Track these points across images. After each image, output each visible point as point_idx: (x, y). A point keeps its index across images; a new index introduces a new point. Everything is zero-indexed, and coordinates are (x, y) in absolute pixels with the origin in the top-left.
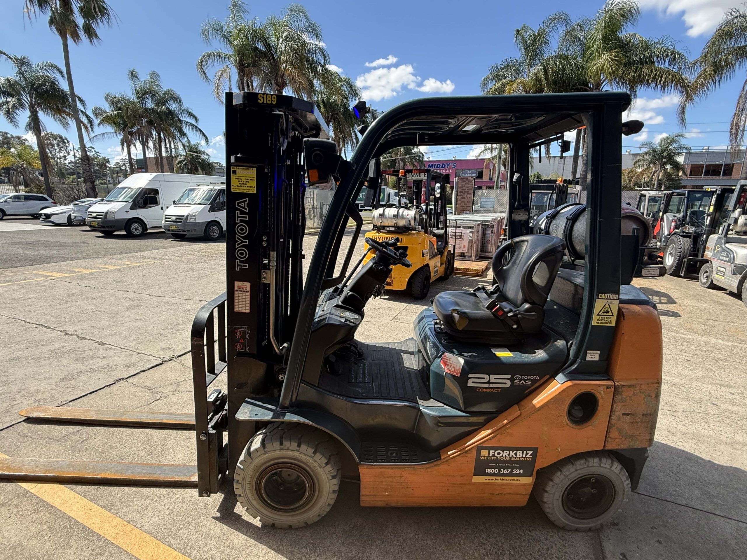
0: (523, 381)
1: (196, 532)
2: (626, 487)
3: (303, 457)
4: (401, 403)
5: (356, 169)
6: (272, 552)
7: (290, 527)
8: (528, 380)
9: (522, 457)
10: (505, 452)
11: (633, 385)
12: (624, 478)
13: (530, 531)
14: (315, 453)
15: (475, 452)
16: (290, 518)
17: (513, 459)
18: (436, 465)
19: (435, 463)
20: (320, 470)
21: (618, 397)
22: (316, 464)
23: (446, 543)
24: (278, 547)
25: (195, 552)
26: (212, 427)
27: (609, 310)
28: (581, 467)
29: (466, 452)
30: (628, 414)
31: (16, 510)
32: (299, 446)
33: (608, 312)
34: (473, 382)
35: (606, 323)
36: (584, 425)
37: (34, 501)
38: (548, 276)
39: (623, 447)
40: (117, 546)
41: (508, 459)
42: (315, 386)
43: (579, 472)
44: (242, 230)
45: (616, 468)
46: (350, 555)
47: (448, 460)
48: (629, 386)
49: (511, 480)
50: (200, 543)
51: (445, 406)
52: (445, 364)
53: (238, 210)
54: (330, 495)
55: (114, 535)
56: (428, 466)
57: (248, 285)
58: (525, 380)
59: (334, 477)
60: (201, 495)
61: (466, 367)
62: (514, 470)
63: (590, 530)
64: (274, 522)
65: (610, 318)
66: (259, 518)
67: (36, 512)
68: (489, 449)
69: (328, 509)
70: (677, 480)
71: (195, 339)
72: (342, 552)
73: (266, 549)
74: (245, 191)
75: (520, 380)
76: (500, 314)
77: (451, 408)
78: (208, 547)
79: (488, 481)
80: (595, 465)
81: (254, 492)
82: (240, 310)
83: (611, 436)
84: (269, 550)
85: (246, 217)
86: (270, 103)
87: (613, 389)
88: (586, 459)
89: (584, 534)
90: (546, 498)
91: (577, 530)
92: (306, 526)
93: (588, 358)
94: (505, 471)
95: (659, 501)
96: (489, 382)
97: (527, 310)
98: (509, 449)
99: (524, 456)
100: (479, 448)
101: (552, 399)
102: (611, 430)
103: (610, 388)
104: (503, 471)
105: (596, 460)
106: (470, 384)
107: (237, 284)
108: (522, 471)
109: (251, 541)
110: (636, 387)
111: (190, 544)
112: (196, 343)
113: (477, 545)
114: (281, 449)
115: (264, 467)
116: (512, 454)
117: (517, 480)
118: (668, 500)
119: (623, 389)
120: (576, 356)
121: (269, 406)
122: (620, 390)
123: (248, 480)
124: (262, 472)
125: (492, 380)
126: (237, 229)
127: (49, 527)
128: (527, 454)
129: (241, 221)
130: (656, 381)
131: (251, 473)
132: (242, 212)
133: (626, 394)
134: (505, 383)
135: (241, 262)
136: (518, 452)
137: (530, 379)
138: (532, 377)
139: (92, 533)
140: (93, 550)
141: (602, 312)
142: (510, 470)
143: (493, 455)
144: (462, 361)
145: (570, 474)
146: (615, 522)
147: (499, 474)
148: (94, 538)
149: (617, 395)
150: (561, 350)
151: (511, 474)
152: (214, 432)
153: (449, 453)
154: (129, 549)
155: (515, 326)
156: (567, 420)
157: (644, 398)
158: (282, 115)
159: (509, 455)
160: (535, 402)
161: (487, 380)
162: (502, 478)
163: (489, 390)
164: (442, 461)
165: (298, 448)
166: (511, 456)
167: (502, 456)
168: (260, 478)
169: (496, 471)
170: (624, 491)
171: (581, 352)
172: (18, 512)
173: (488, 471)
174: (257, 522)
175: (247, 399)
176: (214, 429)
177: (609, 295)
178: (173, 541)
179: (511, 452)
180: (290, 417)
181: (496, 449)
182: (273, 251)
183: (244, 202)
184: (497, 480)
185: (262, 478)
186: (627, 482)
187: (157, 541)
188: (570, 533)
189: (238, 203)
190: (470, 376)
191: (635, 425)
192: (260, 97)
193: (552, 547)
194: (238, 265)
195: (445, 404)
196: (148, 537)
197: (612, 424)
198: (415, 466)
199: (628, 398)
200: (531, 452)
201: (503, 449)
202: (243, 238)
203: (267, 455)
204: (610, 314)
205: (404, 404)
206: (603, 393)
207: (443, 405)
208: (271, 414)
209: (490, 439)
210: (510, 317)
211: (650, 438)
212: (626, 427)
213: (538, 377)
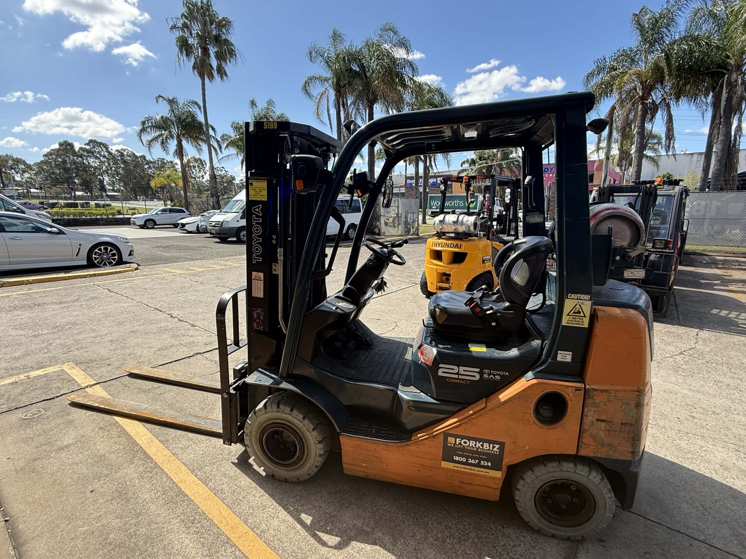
0: (492, 376)
1: (217, 470)
2: (608, 500)
3: (296, 421)
4: (383, 386)
5: (336, 178)
6: (267, 495)
7: (286, 481)
8: (497, 375)
9: (489, 449)
10: (471, 442)
11: (607, 391)
12: (605, 491)
13: (503, 528)
14: (304, 418)
15: (442, 437)
16: (285, 472)
17: (479, 450)
18: (407, 445)
19: (406, 443)
20: (308, 434)
21: (589, 401)
22: (305, 429)
23: (415, 520)
24: (272, 493)
25: (212, 483)
26: (233, 388)
27: (581, 310)
28: (554, 470)
29: (434, 437)
30: (603, 421)
31: (107, 433)
32: (292, 410)
33: (580, 313)
34: (443, 372)
35: (578, 324)
36: (555, 426)
37: (119, 429)
38: (527, 276)
39: (599, 455)
40: (162, 469)
41: (475, 449)
42: (308, 362)
43: (551, 474)
44: (257, 230)
45: (595, 478)
46: (327, 511)
47: (417, 442)
48: (602, 391)
49: (479, 471)
50: (217, 478)
51: (422, 393)
52: (422, 354)
53: (255, 214)
54: (316, 457)
55: (162, 461)
56: (399, 444)
57: (262, 275)
58: (494, 375)
59: (320, 442)
60: (224, 443)
61: (438, 357)
62: (482, 462)
63: (568, 539)
64: (274, 473)
65: (582, 319)
66: (262, 468)
67: (119, 437)
68: (456, 436)
69: (316, 470)
70: (705, 515)
71: (219, 315)
72: (321, 507)
73: (263, 492)
74: (259, 199)
75: (489, 375)
76: (478, 311)
77: (425, 395)
78: (222, 482)
79: (456, 468)
80: (569, 470)
81: (258, 445)
82: (256, 296)
83: (584, 441)
84: (265, 493)
85: (260, 220)
86: (272, 128)
87: (582, 392)
88: (560, 463)
89: (561, 542)
90: (518, 496)
91: (553, 536)
92: (299, 482)
93: (559, 358)
94: (473, 461)
95: (669, 530)
96: (458, 374)
97: (507, 308)
98: (476, 440)
99: (491, 449)
100: (446, 435)
101: (516, 395)
102: (584, 435)
103: (580, 390)
104: (470, 461)
105: (571, 465)
106: (440, 373)
107: (254, 274)
108: (489, 464)
109: (254, 485)
110: (610, 393)
111: (210, 477)
112: (219, 318)
113: (444, 527)
114: (277, 412)
115: (265, 424)
116: (479, 445)
117: (486, 472)
118: (681, 531)
119: (595, 393)
120: (548, 356)
121: (273, 376)
122: (591, 394)
123: (254, 433)
124: (264, 428)
125: (461, 372)
126: (254, 229)
127: (124, 448)
128: (494, 447)
129: (257, 223)
130: (636, 389)
131: (256, 429)
132: (257, 216)
133: (599, 398)
134: (474, 376)
135: (257, 256)
136: (485, 444)
138: (501, 373)
139: (149, 457)
140: (146, 468)
141: (572, 312)
142: (477, 461)
143: (460, 444)
144: (435, 351)
145: (541, 475)
146: (603, 539)
147: (466, 463)
148: (149, 461)
149: (588, 399)
150: (535, 349)
151: (478, 465)
152: (234, 392)
153: (419, 435)
154: (169, 472)
155: (494, 324)
156: (534, 419)
157: (621, 407)
158: (286, 136)
159: (475, 445)
160: (501, 396)
161: (456, 372)
162: (470, 467)
163: (459, 381)
164: (412, 442)
165: (290, 413)
166: (477, 447)
167: (469, 446)
168: (262, 433)
169: (464, 460)
170: (606, 504)
171: (552, 353)
172: (108, 435)
173: (456, 458)
174: (261, 471)
175: (259, 369)
176: (234, 390)
177: (579, 295)
178: (199, 473)
179: (478, 443)
180: (285, 385)
181: (462, 438)
182: (280, 247)
183: (259, 207)
184: (466, 469)
185: (264, 434)
186: (609, 495)
187: (189, 471)
188: (546, 538)
189: (254, 209)
190: (441, 366)
191: (611, 433)
192: (265, 125)
193: (520, 546)
194: (255, 259)
195: (421, 391)
196: (184, 467)
197: (584, 429)
198: (388, 444)
199: (602, 403)
200: (498, 446)
202: (258, 236)
203: (267, 415)
204: (582, 314)
205: (385, 387)
206: (571, 395)
207: (419, 392)
208: (272, 381)
209: (457, 427)
210: (488, 314)
211: (632, 450)
212: (602, 434)
213: (507, 374)
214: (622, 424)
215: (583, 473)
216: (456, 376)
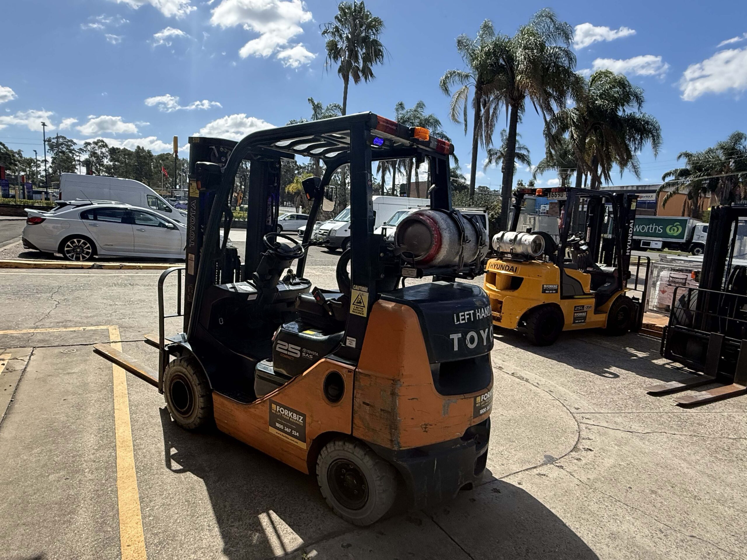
3: (189, 375)
8: (310, 354)
9: (297, 420)
10: (286, 410)
11: (369, 375)
14: (193, 374)
17: (291, 419)
18: (249, 408)
19: (249, 406)
20: (195, 388)
21: (357, 384)
22: (194, 383)
27: (362, 301)
28: (339, 448)
29: (265, 402)
30: (368, 405)
32: (187, 366)
34: (279, 348)
35: (359, 313)
36: (337, 404)
37: (110, 371)
39: (368, 439)
40: (114, 399)
41: (288, 418)
43: (337, 452)
44: (193, 220)
45: (367, 462)
47: (255, 406)
48: (366, 375)
49: (292, 440)
51: (272, 367)
53: (192, 207)
54: (199, 409)
55: (118, 395)
56: (245, 406)
57: (194, 257)
58: (309, 354)
59: (201, 396)
61: (279, 335)
62: (293, 431)
64: (176, 419)
65: (362, 309)
67: (106, 375)
68: (276, 404)
69: (199, 421)
72: (188, 446)
74: (195, 196)
75: (306, 354)
78: (142, 416)
79: (278, 435)
80: (349, 450)
82: (190, 273)
83: (356, 422)
85: (194, 212)
87: (353, 374)
88: (344, 443)
93: (348, 344)
96: (287, 350)
98: (289, 409)
100: (271, 402)
102: (355, 416)
103: (351, 372)
104: (287, 430)
105: (352, 447)
106: (277, 348)
107: (190, 255)
108: (298, 434)
110: (372, 378)
113: (263, 485)
114: (180, 365)
115: (173, 376)
116: (290, 414)
117: (296, 442)
119: (361, 376)
120: (342, 341)
122: (359, 377)
124: (172, 379)
125: (290, 349)
128: (299, 418)
129: (193, 215)
130: (391, 377)
132: (193, 209)
133: (363, 382)
134: (297, 354)
135: (192, 241)
136: (294, 414)
137: (312, 355)
138: (314, 353)
141: (356, 302)
142: (290, 430)
143: (279, 411)
144: (280, 330)
147: (283, 431)
149: (356, 381)
151: (290, 434)
153: (257, 400)
155: (330, 313)
156: (324, 396)
157: (380, 393)
159: (288, 414)
161: (286, 348)
162: (286, 435)
163: (288, 357)
164: (252, 405)
165: (187, 368)
166: (289, 416)
167: (284, 414)
169: (281, 427)
171: (344, 337)
172: (101, 373)
173: (278, 425)
177: (360, 287)
178: (133, 408)
179: (290, 412)
180: (187, 344)
181: (280, 406)
184: (283, 436)
185: (172, 383)
187: (128, 405)
189: (192, 203)
190: (278, 342)
191: (374, 417)
194: (190, 243)
197: (355, 410)
199: (366, 387)
201: (286, 408)
203: (174, 367)
204: (362, 305)
206: (346, 377)
209: (277, 395)
211: (390, 438)
212: (367, 417)
213: (317, 354)
214: (381, 410)
215: (359, 456)
216: (286, 352)
